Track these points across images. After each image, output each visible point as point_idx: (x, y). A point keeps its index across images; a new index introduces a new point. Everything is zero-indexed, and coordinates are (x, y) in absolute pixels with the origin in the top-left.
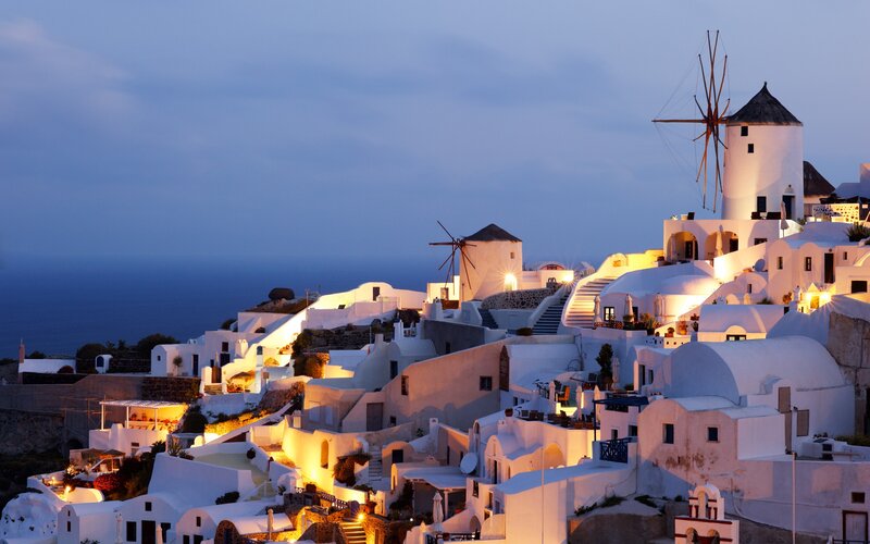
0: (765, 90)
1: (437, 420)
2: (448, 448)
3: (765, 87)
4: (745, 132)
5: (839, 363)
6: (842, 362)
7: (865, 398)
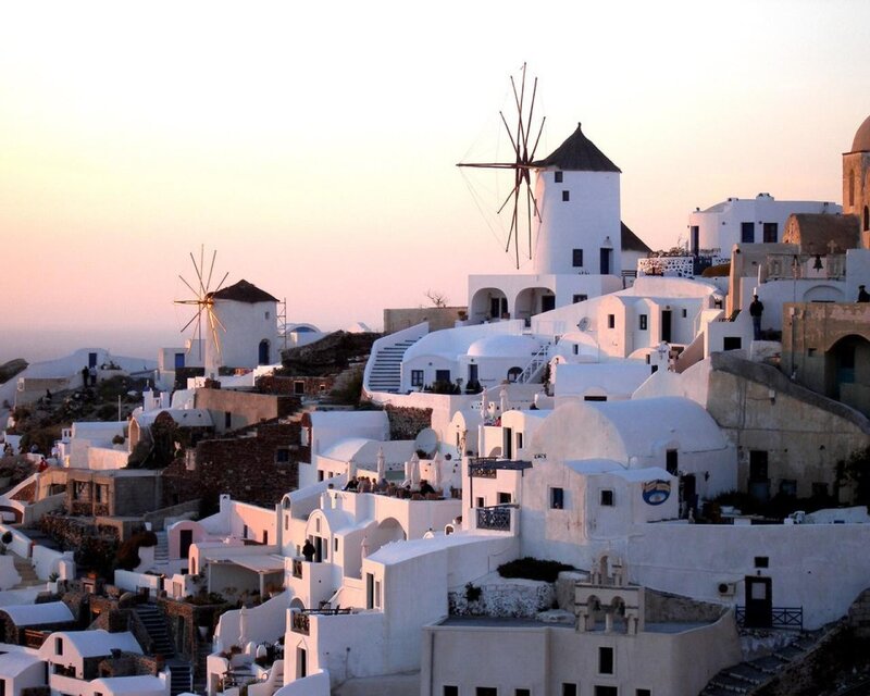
0: (579, 133)
1: (228, 496)
2: (246, 527)
3: (579, 129)
4: (558, 178)
5: (719, 425)
6: (722, 423)
7: (748, 461)
